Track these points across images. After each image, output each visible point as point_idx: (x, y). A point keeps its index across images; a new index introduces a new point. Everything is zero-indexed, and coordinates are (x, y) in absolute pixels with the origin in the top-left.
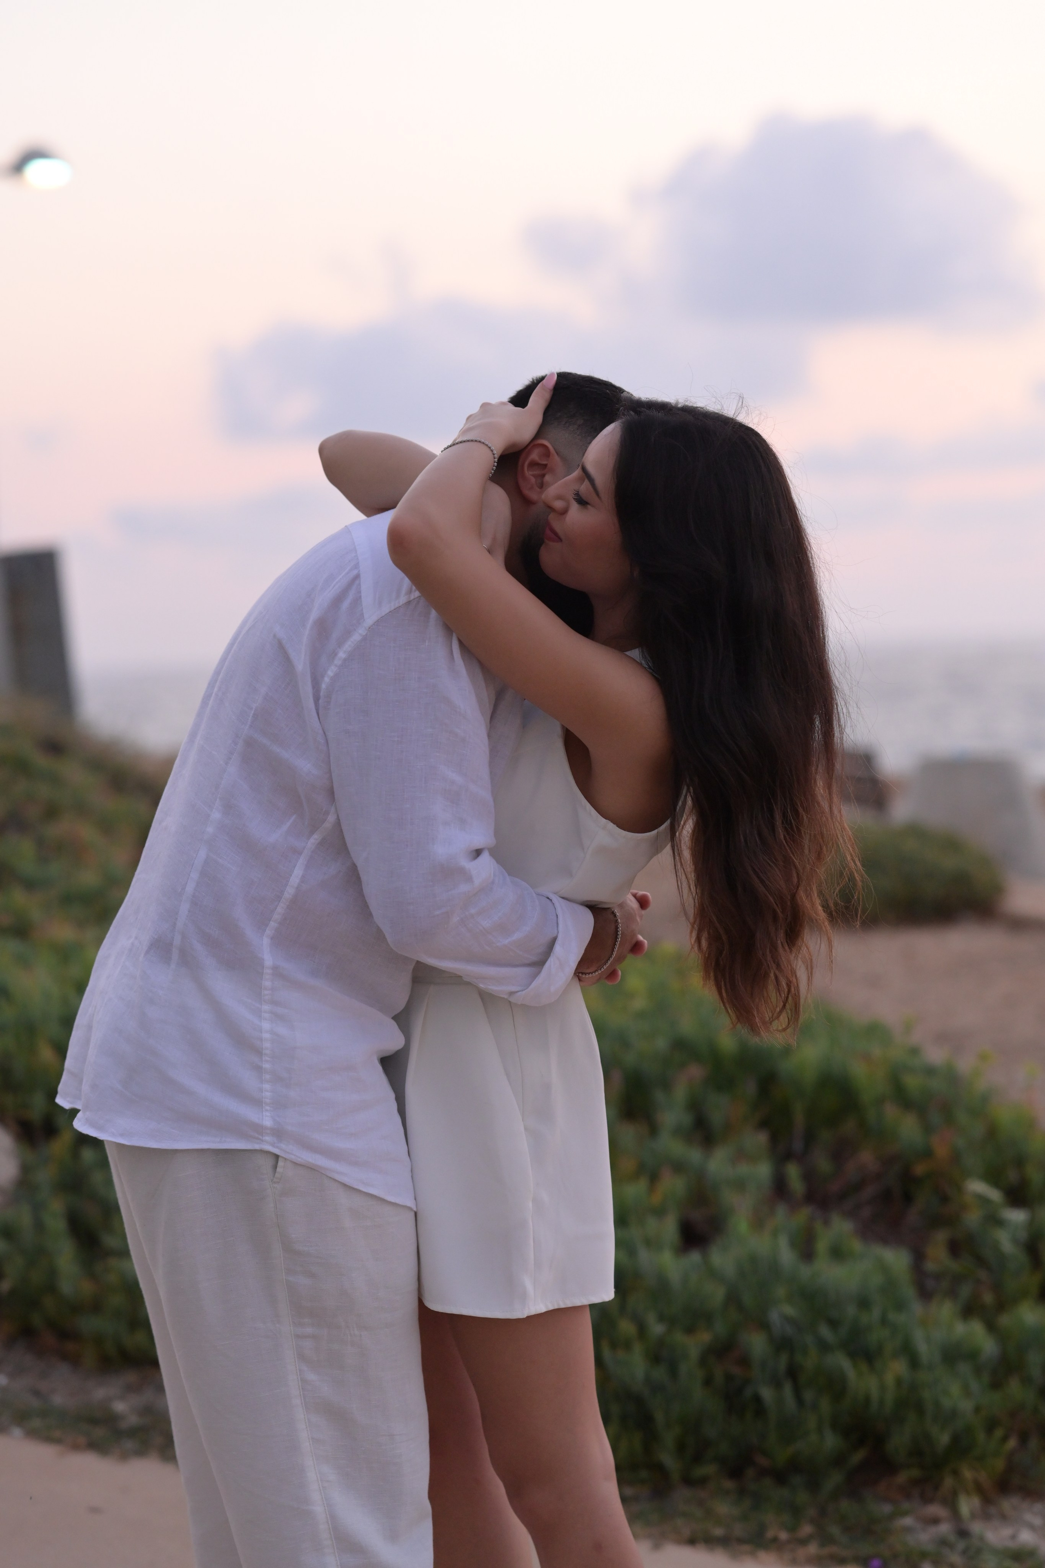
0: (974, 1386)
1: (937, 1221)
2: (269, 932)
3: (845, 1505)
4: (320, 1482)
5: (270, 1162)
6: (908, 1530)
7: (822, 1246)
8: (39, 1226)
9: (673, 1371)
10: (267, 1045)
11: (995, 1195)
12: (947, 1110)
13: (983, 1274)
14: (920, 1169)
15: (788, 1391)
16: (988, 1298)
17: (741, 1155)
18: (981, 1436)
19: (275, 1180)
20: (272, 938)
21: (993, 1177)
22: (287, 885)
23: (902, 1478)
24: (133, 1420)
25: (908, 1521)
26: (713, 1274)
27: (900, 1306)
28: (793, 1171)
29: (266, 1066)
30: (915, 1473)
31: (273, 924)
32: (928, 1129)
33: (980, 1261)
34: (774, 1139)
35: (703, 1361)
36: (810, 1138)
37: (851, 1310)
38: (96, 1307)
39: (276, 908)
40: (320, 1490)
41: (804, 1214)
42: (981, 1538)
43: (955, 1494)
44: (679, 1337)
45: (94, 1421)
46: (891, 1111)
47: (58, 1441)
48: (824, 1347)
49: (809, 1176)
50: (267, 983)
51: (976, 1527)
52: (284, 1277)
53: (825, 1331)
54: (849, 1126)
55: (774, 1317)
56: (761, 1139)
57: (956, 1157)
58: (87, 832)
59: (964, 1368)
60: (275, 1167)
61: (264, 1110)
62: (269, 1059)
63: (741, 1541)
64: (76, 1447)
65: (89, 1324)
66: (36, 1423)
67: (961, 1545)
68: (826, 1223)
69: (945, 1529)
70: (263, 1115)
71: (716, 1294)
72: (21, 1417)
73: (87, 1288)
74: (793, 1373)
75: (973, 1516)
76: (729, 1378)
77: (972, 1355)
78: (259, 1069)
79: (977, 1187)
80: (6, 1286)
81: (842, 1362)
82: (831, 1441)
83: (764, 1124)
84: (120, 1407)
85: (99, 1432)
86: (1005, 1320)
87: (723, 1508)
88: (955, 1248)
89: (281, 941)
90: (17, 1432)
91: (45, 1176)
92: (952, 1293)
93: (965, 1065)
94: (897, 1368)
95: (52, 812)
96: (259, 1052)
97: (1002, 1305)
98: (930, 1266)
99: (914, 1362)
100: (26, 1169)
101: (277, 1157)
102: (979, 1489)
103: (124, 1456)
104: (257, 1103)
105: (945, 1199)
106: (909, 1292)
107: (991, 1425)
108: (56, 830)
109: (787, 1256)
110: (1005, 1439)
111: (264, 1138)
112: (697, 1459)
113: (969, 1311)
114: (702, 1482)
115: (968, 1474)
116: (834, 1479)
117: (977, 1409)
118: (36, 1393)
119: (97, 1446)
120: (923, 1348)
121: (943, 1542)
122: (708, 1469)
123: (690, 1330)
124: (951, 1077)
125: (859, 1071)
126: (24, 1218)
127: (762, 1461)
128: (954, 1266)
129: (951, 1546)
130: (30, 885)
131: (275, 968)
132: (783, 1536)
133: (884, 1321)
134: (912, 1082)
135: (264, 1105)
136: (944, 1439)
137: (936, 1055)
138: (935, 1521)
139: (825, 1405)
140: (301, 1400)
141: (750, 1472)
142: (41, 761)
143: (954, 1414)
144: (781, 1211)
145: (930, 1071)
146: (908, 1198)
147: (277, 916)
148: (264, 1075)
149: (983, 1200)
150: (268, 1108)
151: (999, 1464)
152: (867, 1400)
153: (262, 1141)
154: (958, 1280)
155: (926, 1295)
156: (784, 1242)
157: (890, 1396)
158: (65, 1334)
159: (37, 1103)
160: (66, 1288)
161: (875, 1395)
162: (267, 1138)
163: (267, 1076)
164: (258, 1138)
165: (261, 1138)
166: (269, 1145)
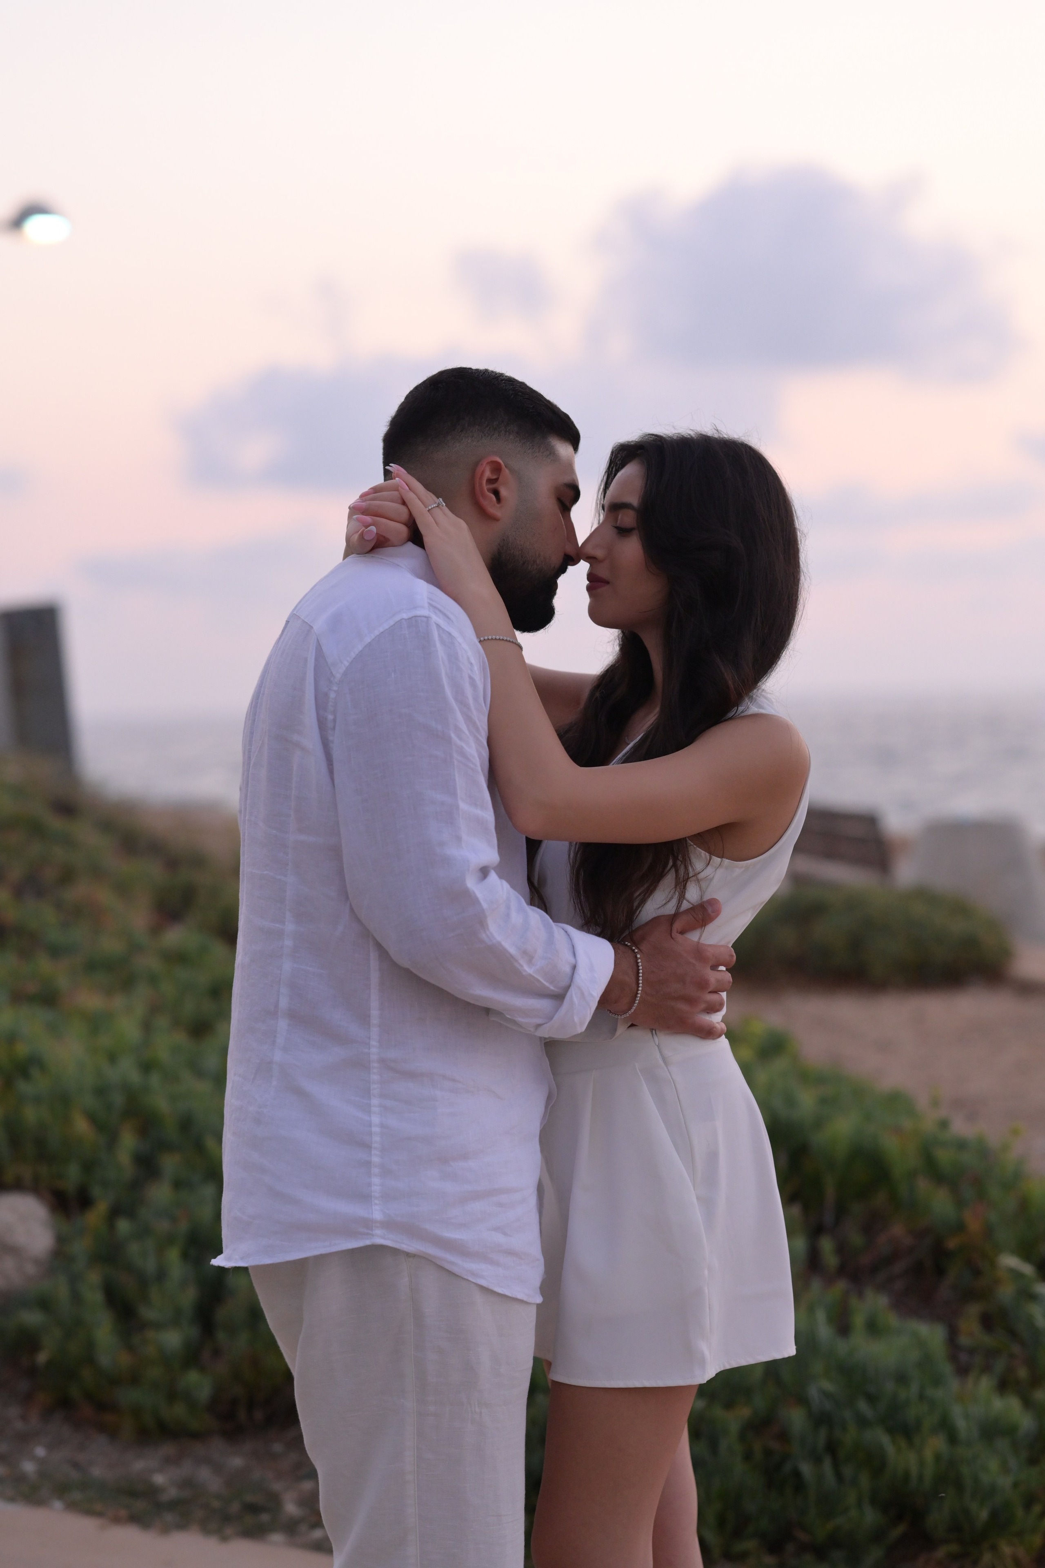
0: (1013, 1463)
1: (969, 1295)
7: (859, 1320)
8: (76, 1298)
9: (714, 1446)
10: (376, 1138)
11: (1027, 1269)
12: (979, 1184)
13: (1016, 1349)
14: (952, 1244)
15: (827, 1466)
16: (1022, 1373)
18: (1020, 1512)
21: (1025, 1251)
23: (941, 1553)
24: (173, 1493)
27: (937, 1381)
28: (827, 1245)
29: (376, 1159)
30: (953, 1548)
32: (960, 1203)
33: (1013, 1334)
34: (806, 1212)
35: (742, 1436)
36: (841, 1211)
37: (890, 1387)
38: (134, 1379)
41: (841, 1286)
44: (718, 1412)
45: (133, 1494)
46: (923, 1185)
47: (99, 1514)
48: (863, 1423)
49: (841, 1249)
53: (863, 1406)
54: (880, 1199)
55: (813, 1392)
56: (794, 1212)
57: (989, 1231)
58: (105, 896)
59: (1002, 1444)
61: (372, 1204)
62: (378, 1153)
64: (117, 1520)
65: (128, 1396)
66: (77, 1496)
68: (861, 1295)
70: (372, 1210)
72: (62, 1490)
73: (125, 1360)
74: (832, 1448)
76: (768, 1453)
77: (1010, 1431)
78: (368, 1164)
79: (1010, 1261)
80: (42, 1358)
81: (881, 1437)
82: (870, 1517)
83: (794, 1197)
84: (159, 1479)
85: (140, 1505)
86: (1039, 1395)
88: (987, 1322)
90: (58, 1504)
91: (80, 1247)
92: (986, 1369)
93: (997, 1139)
94: (936, 1444)
95: (67, 876)
96: (367, 1146)
97: (1036, 1381)
98: (964, 1340)
99: (953, 1438)
100: (61, 1240)
102: (1017, 1564)
103: (166, 1530)
104: (364, 1198)
105: (977, 1273)
106: (947, 1368)
107: (1029, 1501)
108: (74, 894)
109: (824, 1331)
110: (1042, 1514)
112: (738, 1533)
113: (1004, 1386)
114: (742, 1556)
115: (1006, 1550)
116: (875, 1554)
117: (1016, 1485)
118: (76, 1465)
119: (138, 1520)
120: (961, 1424)
122: (750, 1544)
123: (729, 1405)
124: (983, 1151)
125: (890, 1144)
126: (60, 1289)
127: (803, 1537)
128: (987, 1340)
130: (56, 952)
133: (922, 1397)
134: (944, 1156)
135: (372, 1199)
136: (984, 1515)
137: (960, 1127)
139: (865, 1481)
141: (790, 1548)
142: (56, 823)
143: (993, 1490)
144: (816, 1285)
145: (961, 1145)
146: (940, 1272)
148: (372, 1169)
149: (1017, 1275)
150: (377, 1202)
151: (1038, 1541)
152: (907, 1476)
153: (373, 1235)
154: (992, 1354)
155: (963, 1371)
156: (821, 1316)
157: (929, 1472)
158: (103, 1406)
159: (73, 1174)
160: (105, 1360)
161: (914, 1471)
162: (378, 1232)
163: (375, 1170)
164: (368, 1234)
165: (371, 1232)
166: (380, 1238)
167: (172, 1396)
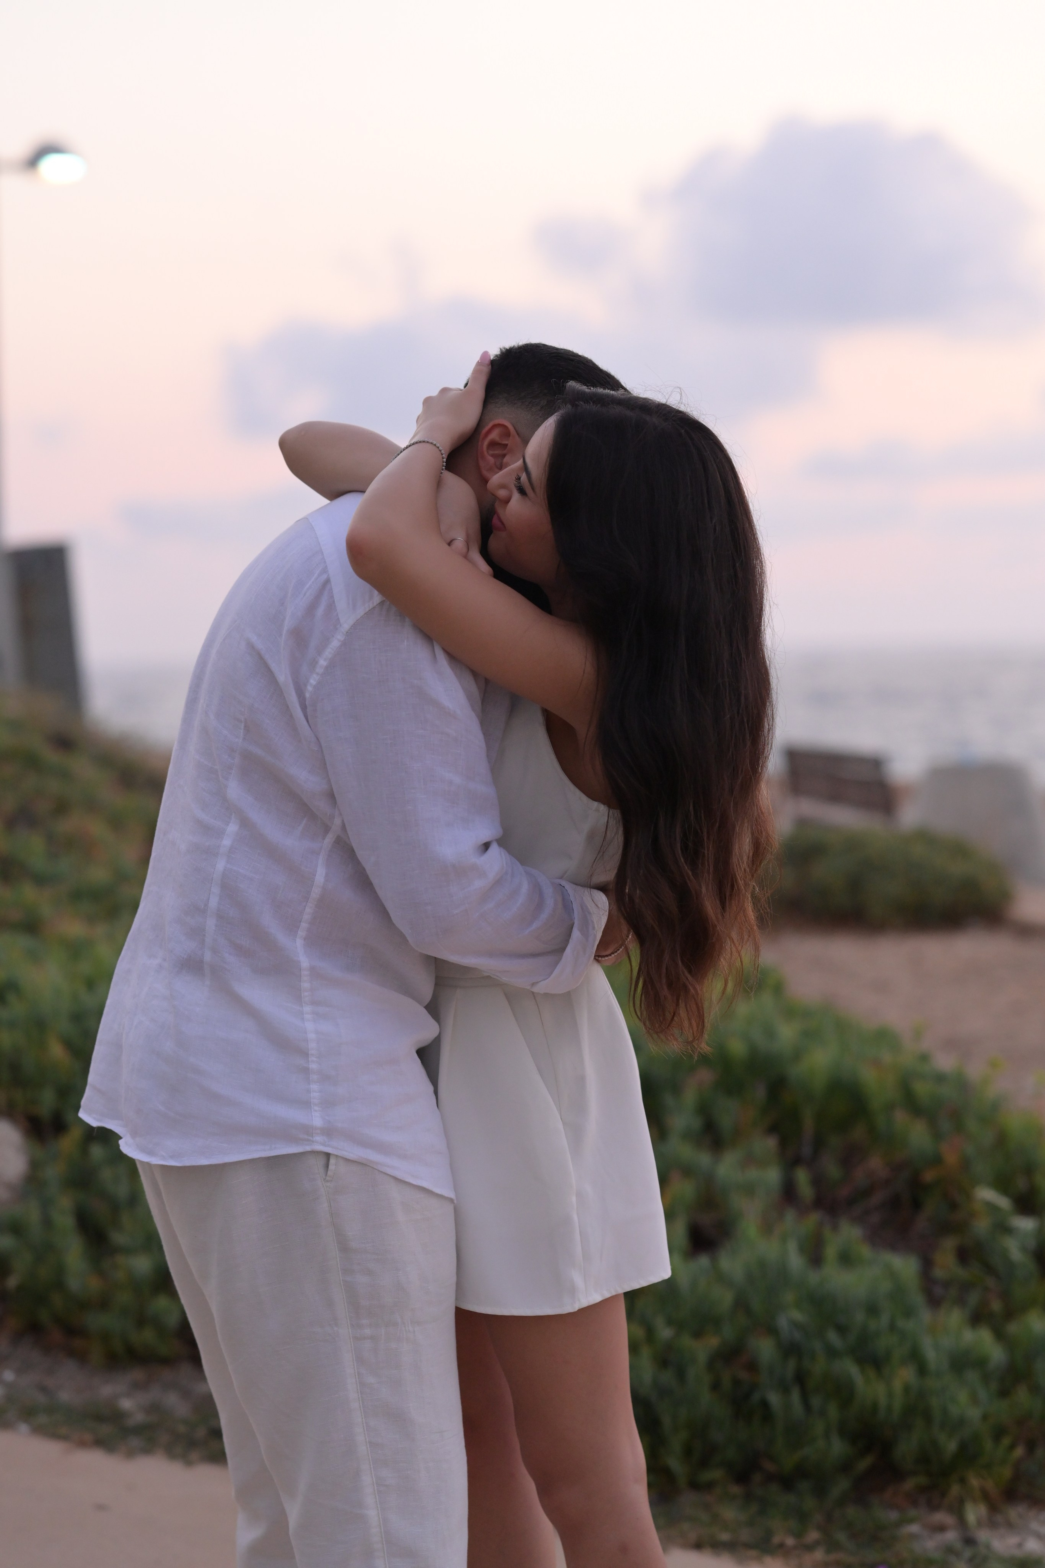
0: (983, 1394)
1: (945, 1228)
2: (301, 933)
3: (852, 1512)
4: (375, 1485)
5: (321, 1161)
6: (913, 1537)
7: (831, 1252)
8: (47, 1223)
9: (681, 1374)
10: (312, 1045)
11: (1004, 1202)
12: (957, 1117)
13: (991, 1282)
14: (929, 1176)
15: (795, 1396)
16: (996, 1306)
17: (749, 1160)
18: (988, 1445)
19: (328, 1178)
20: (305, 939)
21: (1002, 1184)
22: (313, 885)
23: (910, 1484)
24: (139, 1418)
25: (914, 1528)
26: (721, 1278)
27: (909, 1312)
28: (802, 1177)
29: (313, 1066)
30: (922, 1480)
31: (304, 925)
32: (937, 1135)
33: (990, 1269)
34: (783, 1143)
35: (711, 1366)
36: (819, 1143)
37: (860, 1317)
38: (103, 1303)
39: (305, 909)
40: (375, 1494)
41: (814, 1218)
42: (988, 1547)
43: (961, 1502)
44: (687, 1341)
45: (100, 1418)
46: (900, 1117)
47: (64, 1438)
48: (832, 1353)
49: (817, 1181)
50: (306, 985)
51: (983, 1535)
52: (341, 1278)
53: (833, 1337)
54: (858, 1133)
55: (782, 1322)
56: (771, 1143)
57: (965, 1164)
58: (97, 828)
59: (972, 1376)
60: (327, 1166)
61: (312, 1111)
62: (315, 1059)
63: (748, 1546)
64: (82, 1444)
65: (97, 1321)
66: (43, 1419)
67: (968, 1553)
68: (835, 1228)
69: (951, 1536)
70: (312, 1116)
71: (725, 1298)
72: (28, 1413)
73: (94, 1284)
74: (801, 1378)
75: (980, 1524)
76: (736, 1382)
77: (981, 1363)
78: (306, 1071)
79: (986, 1194)
80: (12, 1282)
81: (850, 1369)
82: (838, 1448)
83: (773, 1129)
84: (126, 1404)
85: (105, 1429)
86: (1012, 1328)
87: (729, 1513)
88: (963, 1255)
89: (314, 941)
90: (24, 1428)
91: (53, 1172)
92: (961, 1301)
93: (975, 1071)
94: (905, 1375)
95: (62, 808)
96: (305, 1054)
97: (1010, 1313)
98: (939, 1273)
99: (922, 1370)
100: (35, 1166)
101: (328, 1155)
102: (986, 1497)
103: (130, 1454)
104: (306, 1104)
105: (954, 1206)
106: (917, 1299)
107: (999, 1433)
108: (67, 825)
109: (796, 1261)
110: (1012, 1447)
111: (314, 1139)
112: (704, 1463)
113: (977, 1318)
114: (709, 1486)
115: (975, 1482)
116: (841, 1486)
117: (985, 1417)
118: (43, 1389)
119: (103, 1443)
120: (931, 1355)
121: (950, 1550)
122: (715, 1474)
123: (698, 1334)
124: (962, 1084)
125: (869, 1077)
126: (33, 1214)
127: (770, 1467)
128: (961, 1273)
129: (957, 1554)
130: (40, 880)
131: (312, 969)
132: (790, 1541)
133: (892, 1327)
134: (922, 1089)
135: (312, 1105)
136: (951, 1446)
137: (945, 1062)
138: (941, 1528)
139: (833, 1411)
140: (360, 1404)
141: (757, 1478)
142: (51, 756)
143: (962, 1422)
144: (790, 1216)
145: (940, 1078)
146: (917, 1205)
147: (307, 916)
148: (311, 1075)
149: (992, 1208)
150: (316, 1108)
151: (1007, 1472)
152: (875, 1406)
153: (313, 1142)
154: (966, 1287)
155: (934, 1302)
156: (792, 1247)
157: (898, 1404)
158: (72, 1331)
159: (47, 1100)
160: (74, 1284)
161: (883, 1401)
162: (318, 1138)
163: (315, 1077)
164: (308, 1140)
165: (312, 1139)
166: (319, 1144)
167: (141, 1321)
